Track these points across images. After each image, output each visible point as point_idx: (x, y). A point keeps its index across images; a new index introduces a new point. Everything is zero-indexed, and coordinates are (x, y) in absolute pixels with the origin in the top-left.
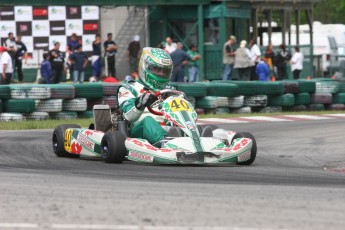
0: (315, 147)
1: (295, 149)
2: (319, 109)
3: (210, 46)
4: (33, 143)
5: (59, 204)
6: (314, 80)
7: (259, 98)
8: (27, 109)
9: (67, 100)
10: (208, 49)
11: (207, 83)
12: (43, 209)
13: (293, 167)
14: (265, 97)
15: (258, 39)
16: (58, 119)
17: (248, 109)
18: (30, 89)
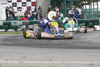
0: (99, 38)
1: (93, 39)
5: (25, 55)
6: (98, 19)
9: (27, 25)
10: (68, 10)
14: (84, 24)
18: (16, 22)
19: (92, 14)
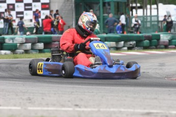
0: (160, 67)
1: (150, 69)
2: (162, 48)
3: (106, 16)
4: (17, 66)
5: (31, 97)
6: (159, 33)
7: (131, 43)
8: (13, 49)
9: (33, 44)
10: (105, 18)
11: (105, 35)
12: (23, 100)
13: (149, 78)
14: (134, 42)
15: (131, 12)
16: (29, 53)
17: (126, 48)
18: (14, 38)
19: (148, 25)
